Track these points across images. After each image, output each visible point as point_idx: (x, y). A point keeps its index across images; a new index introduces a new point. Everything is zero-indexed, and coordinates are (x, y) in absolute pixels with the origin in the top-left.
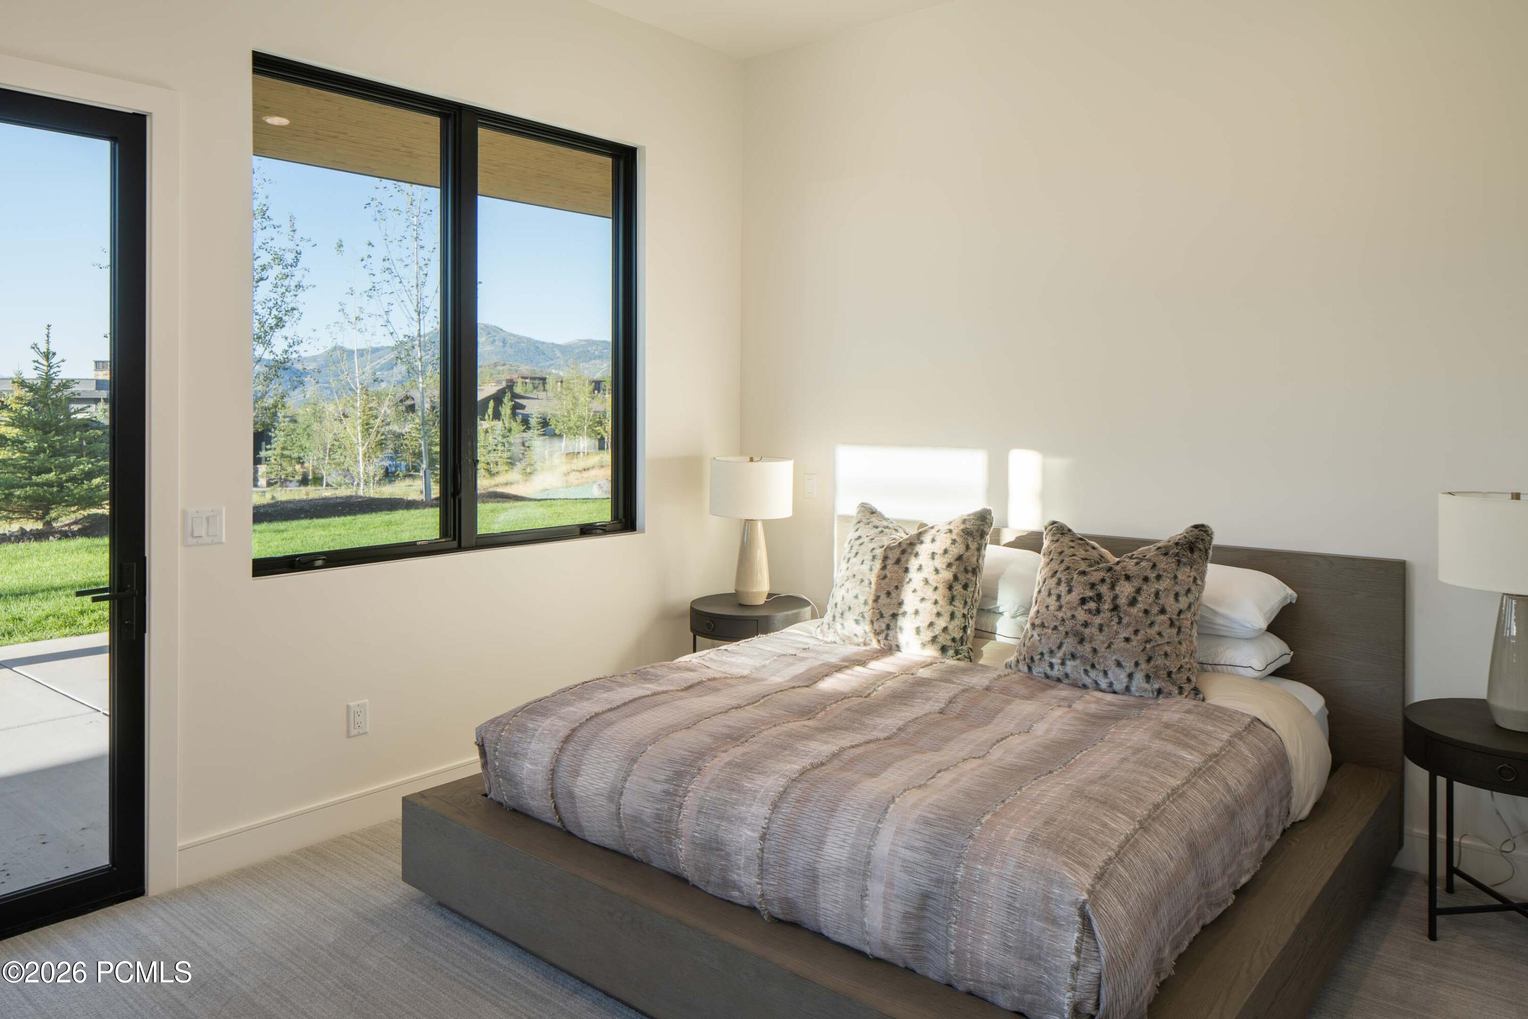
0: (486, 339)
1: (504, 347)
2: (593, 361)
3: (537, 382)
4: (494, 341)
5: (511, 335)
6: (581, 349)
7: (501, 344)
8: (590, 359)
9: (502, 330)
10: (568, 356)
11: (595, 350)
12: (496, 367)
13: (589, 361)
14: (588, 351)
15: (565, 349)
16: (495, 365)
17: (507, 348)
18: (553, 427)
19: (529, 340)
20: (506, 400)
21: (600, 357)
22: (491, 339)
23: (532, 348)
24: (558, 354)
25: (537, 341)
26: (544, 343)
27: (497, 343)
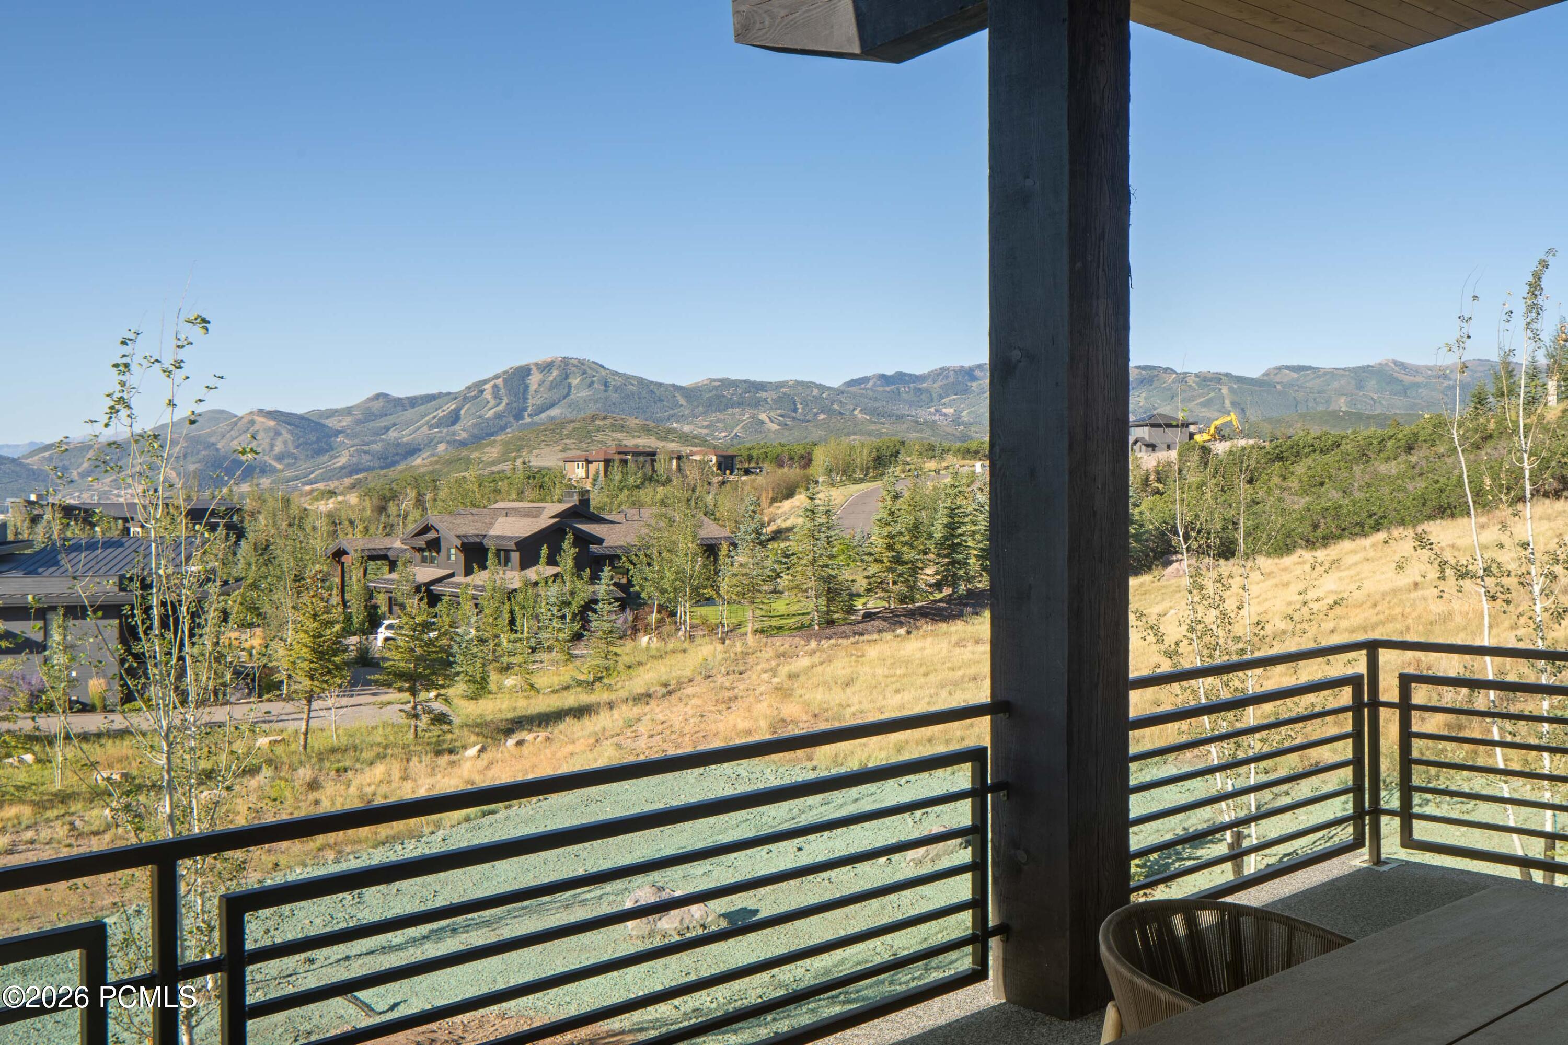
0: (582, 380)
1: (606, 391)
2: (730, 410)
3: (641, 459)
4: (593, 382)
5: (616, 374)
6: (714, 392)
7: (603, 387)
8: (727, 407)
9: (603, 367)
10: (695, 404)
11: (733, 395)
12: (593, 421)
13: (724, 410)
14: (724, 396)
15: (690, 393)
16: (594, 418)
17: (609, 393)
18: (637, 588)
19: (641, 382)
20: (566, 545)
21: (739, 404)
22: (588, 380)
23: (644, 393)
24: (682, 401)
25: (652, 382)
26: (661, 385)
27: (596, 385)
